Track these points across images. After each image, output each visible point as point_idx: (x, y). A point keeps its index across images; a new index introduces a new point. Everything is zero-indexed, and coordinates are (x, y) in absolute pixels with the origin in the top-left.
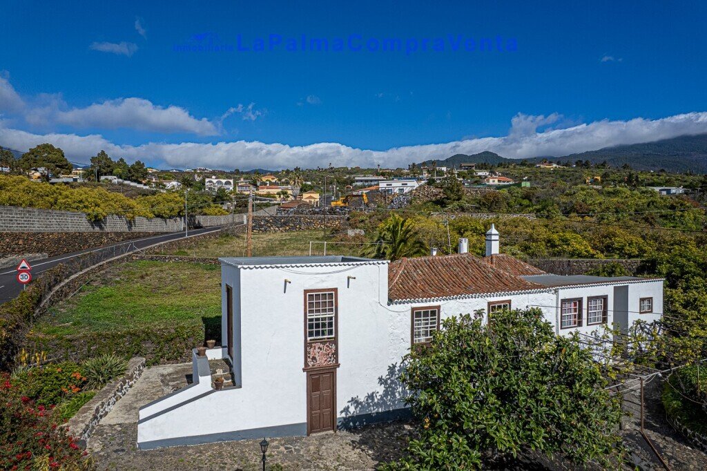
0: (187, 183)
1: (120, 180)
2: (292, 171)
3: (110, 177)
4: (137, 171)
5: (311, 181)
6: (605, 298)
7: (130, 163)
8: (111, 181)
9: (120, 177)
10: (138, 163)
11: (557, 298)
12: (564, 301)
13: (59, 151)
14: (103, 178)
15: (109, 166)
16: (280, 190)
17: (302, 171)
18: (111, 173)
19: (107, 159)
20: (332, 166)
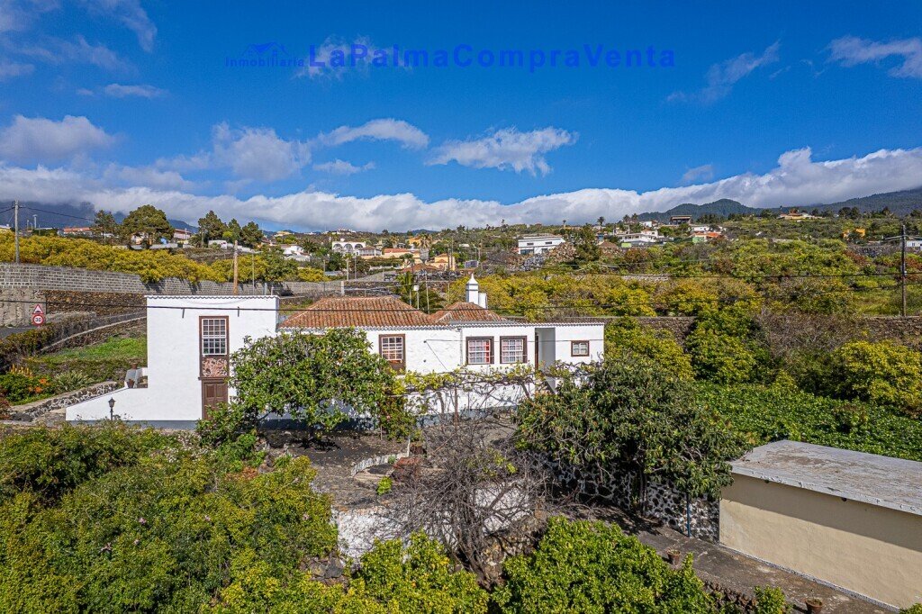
0: (309, 247)
1: (230, 245)
2: (454, 232)
3: (219, 242)
4: (250, 234)
5: (469, 243)
6: (524, 338)
7: (243, 224)
8: (219, 246)
9: (231, 241)
10: (251, 225)
11: (461, 335)
12: (469, 339)
13: (161, 213)
14: (211, 242)
15: (218, 229)
16: (403, 254)
17: (467, 230)
18: (220, 237)
19: (216, 220)
20: (505, 223)
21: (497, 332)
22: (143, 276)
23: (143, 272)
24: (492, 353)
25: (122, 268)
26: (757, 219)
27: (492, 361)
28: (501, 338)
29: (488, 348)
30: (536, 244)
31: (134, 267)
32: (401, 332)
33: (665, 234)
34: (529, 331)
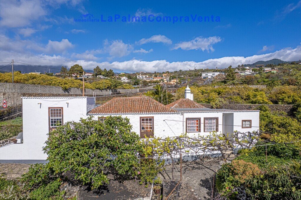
0: (129, 77)
1: (104, 77)
2: (178, 72)
3: (100, 76)
4: (110, 73)
5: (184, 75)
6: (217, 119)
7: (108, 70)
8: (100, 77)
9: (104, 76)
10: (110, 70)
11: (183, 117)
12: (187, 119)
13: (81, 67)
14: (98, 76)
15: (100, 72)
16: (160, 79)
17: (183, 71)
18: (100, 74)
19: (99, 69)
20: (196, 69)
21: (202, 115)
22: (62, 87)
23: (63, 86)
24: (200, 127)
25: (55, 85)
26: (289, 65)
27: (200, 131)
28: (205, 119)
29: (197, 123)
30: (209, 74)
31: (59, 84)
32: (151, 115)
33: (255, 71)
34: (219, 115)
